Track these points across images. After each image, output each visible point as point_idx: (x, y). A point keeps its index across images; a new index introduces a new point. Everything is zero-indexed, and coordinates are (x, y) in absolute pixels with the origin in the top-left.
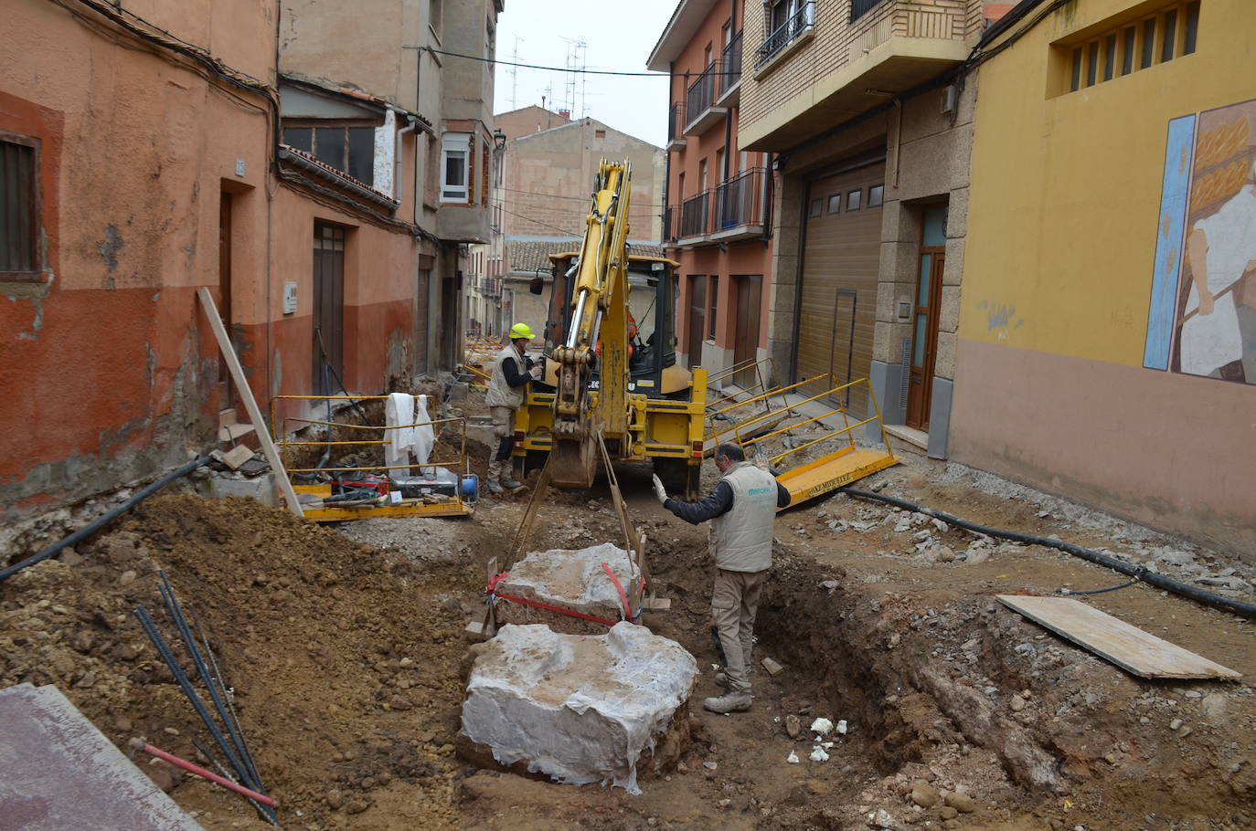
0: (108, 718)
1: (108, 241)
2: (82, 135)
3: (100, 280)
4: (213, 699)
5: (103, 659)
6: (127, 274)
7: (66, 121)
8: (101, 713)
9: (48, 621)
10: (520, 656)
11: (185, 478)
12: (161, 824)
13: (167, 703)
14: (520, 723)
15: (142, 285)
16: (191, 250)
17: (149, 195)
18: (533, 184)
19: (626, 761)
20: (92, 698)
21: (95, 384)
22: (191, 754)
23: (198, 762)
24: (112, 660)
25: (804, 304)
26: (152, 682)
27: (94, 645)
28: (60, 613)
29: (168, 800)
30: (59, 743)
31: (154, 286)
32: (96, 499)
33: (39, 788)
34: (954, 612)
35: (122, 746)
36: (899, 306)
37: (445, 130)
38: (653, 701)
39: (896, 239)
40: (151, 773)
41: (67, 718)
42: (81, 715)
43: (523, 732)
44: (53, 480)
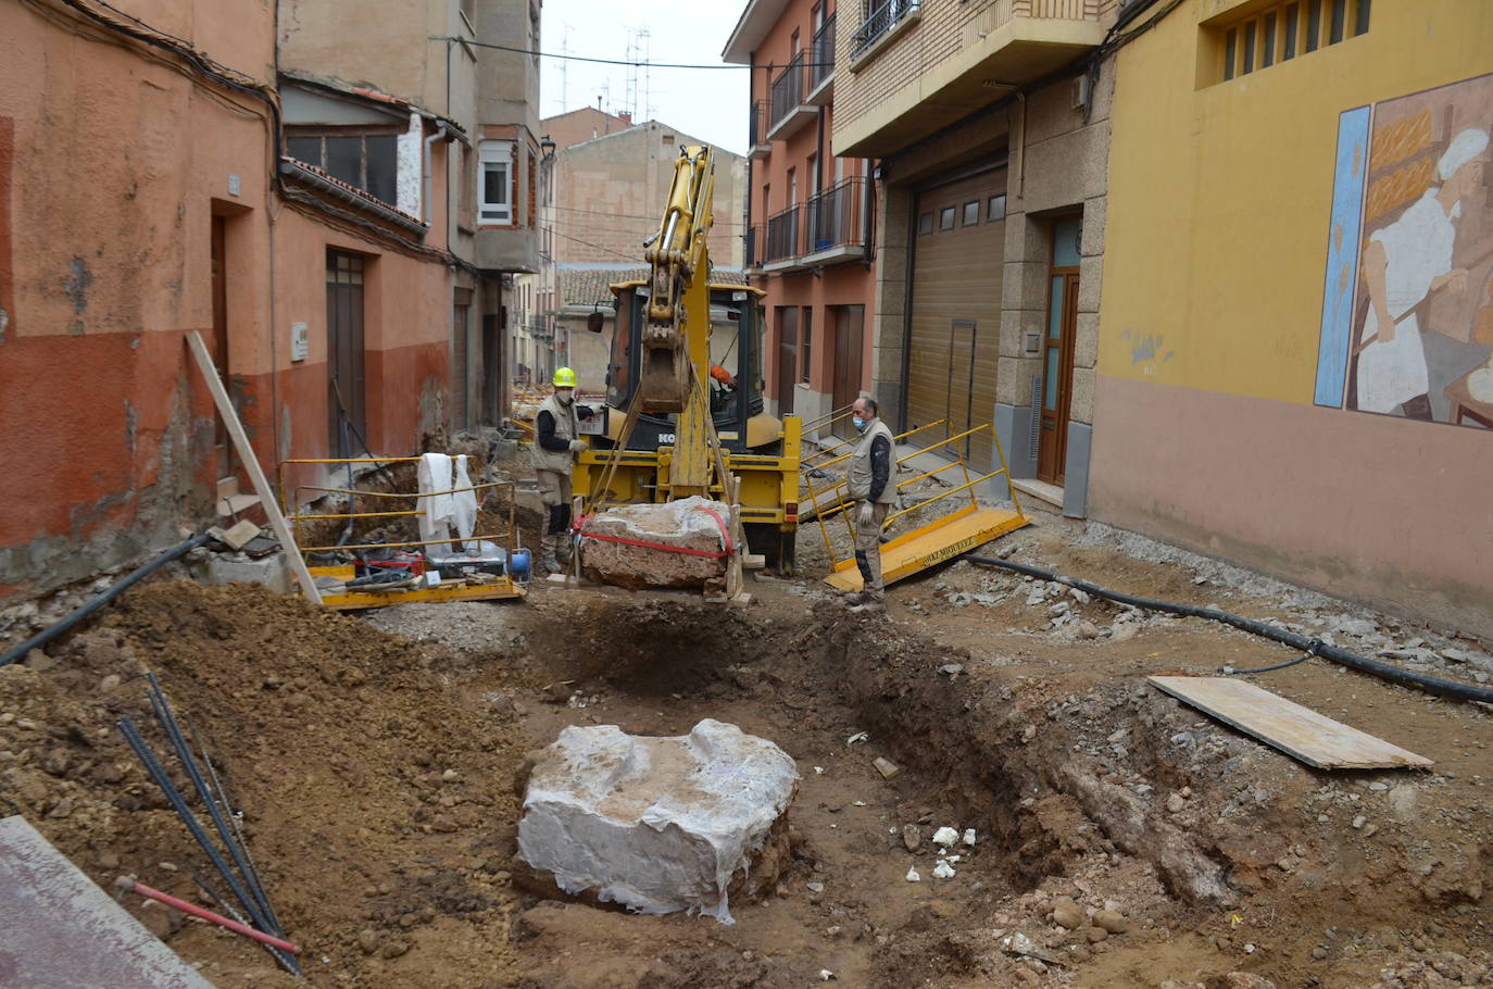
0: (90, 853)
1: (74, 276)
2: (38, 148)
3: (66, 324)
4: (217, 827)
5: (82, 783)
6: (98, 317)
7: (16, 130)
8: (81, 847)
9: (12, 739)
10: (586, 763)
11: (177, 562)
12: (158, 979)
13: (161, 833)
14: (588, 843)
15: (118, 329)
16: (177, 286)
17: (122, 219)
18: (589, 202)
19: (715, 884)
20: (69, 830)
21: (63, 450)
22: (191, 894)
23: (202, 903)
24: (93, 783)
25: (913, 338)
26: (143, 808)
27: (70, 766)
28: (27, 729)
29: (166, 950)
30: (29, 886)
31: (132, 330)
32: (69, 589)
33: (6, 941)
34: (1098, 698)
35: (107, 887)
36: (1026, 338)
37: (481, 137)
38: (746, 813)
39: (1022, 257)
40: (144, 918)
41: (38, 855)
42: (55, 850)
43: (591, 854)
44: (16, 568)
